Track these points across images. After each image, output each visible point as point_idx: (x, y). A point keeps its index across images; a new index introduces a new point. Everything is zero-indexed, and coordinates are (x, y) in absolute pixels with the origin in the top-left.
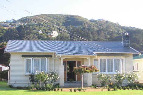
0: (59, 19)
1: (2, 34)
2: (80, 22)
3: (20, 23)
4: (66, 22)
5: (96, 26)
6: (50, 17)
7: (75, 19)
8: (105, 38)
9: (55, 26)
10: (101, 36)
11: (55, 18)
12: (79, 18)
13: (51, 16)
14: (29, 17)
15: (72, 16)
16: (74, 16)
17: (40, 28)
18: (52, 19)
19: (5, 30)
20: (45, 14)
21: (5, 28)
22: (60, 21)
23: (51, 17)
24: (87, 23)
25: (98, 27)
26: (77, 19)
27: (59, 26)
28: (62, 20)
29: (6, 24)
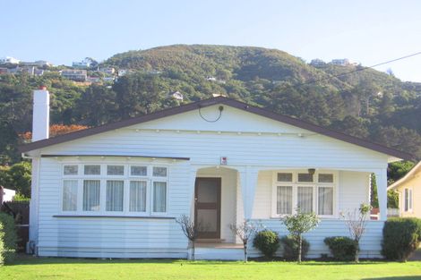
0: (223, 59)
1: (68, 101)
2: (285, 68)
3: (113, 71)
4: (244, 68)
5: (331, 81)
6: (196, 52)
7: (270, 59)
8: (363, 117)
9: (214, 79)
10: (353, 110)
11: (210, 57)
12: (280, 55)
13: (200, 50)
14: (135, 52)
15: (259, 51)
16: (265, 49)
17: (172, 84)
18: (202, 58)
19: (76, 89)
20: (181, 45)
21: (75, 84)
22: (227, 65)
23: (199, 54)
24: (304, 71)
25: (337, 82)
26: (276, 60)
27: (223, 79)
28: (232, 63)
29: (78, 73)
